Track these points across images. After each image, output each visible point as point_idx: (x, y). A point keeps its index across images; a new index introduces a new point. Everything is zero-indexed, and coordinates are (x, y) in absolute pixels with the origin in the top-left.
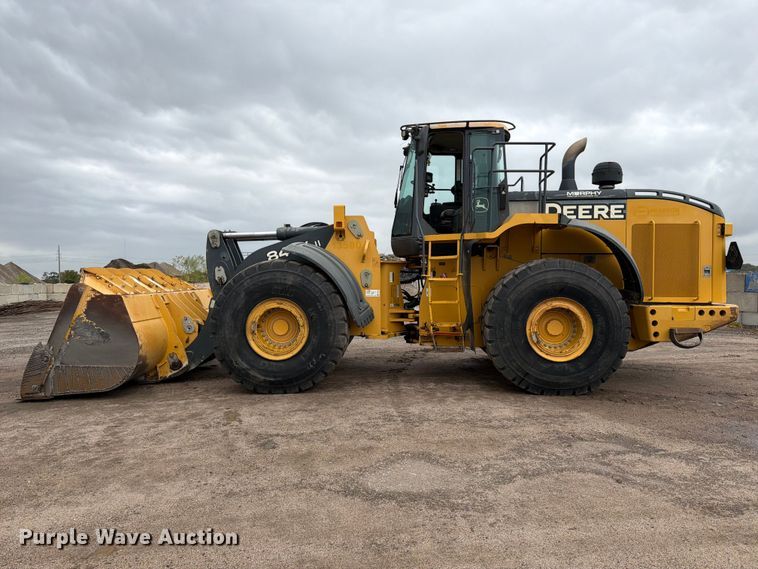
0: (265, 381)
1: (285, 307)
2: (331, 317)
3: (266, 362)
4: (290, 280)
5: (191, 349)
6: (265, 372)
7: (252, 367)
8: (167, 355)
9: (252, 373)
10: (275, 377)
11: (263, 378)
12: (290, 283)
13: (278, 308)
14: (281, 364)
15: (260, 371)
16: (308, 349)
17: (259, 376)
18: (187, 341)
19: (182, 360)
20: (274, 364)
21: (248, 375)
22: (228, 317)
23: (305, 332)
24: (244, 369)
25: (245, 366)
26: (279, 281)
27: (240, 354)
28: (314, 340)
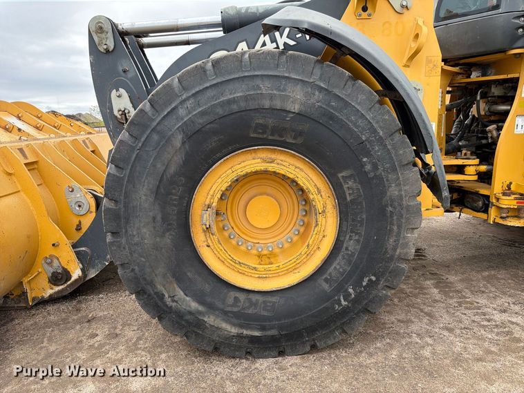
0: (240, 336)
1: (282, 170)
2: (393, 191)
3: (242, 296)
4: (296, 99)
5: (86, 246)
6: (242, 318)
7: (211, 308)
8: (40, 260)
9: (210, 320)
10: (263, 328)
11: (234, 331)
12: (296, 108)
13: (265, 172)
14: (274, 299)
15: (226, 315)
16: (339, 264)
17: (224, 325)
18: (79, 228)
19: (70, 268)
20: (260, 298)
21: (200, 324)
22: (143, 195)
23: (328, 226)
24: (190, 313)
25: (194, 305)
26: (267, 104)
27: (180, 279)
28: (352, 245)
